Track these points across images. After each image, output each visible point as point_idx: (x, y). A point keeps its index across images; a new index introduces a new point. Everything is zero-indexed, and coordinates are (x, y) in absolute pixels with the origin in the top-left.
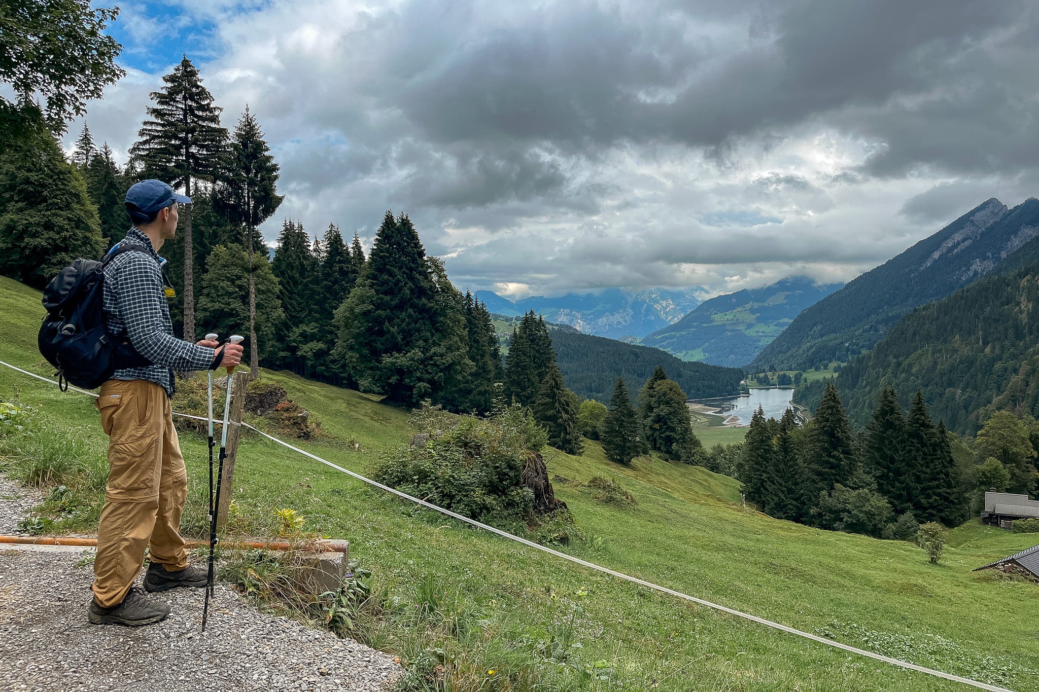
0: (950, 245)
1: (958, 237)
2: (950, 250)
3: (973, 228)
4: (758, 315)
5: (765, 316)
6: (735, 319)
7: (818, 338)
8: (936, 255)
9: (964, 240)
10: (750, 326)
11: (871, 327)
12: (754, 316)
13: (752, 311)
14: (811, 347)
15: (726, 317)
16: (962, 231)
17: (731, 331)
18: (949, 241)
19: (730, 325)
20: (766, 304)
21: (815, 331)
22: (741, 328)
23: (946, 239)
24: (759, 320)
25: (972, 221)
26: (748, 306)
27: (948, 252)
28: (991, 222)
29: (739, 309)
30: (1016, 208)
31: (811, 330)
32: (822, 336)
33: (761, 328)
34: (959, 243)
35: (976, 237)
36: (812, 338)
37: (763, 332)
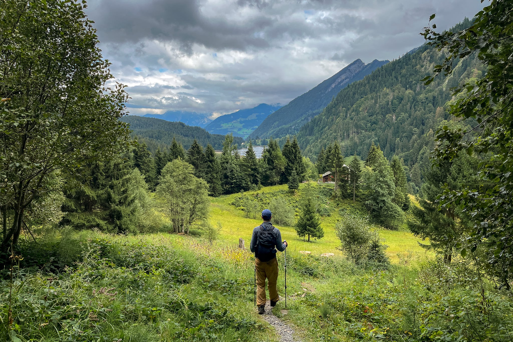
0: (339, 81)
1: (343, 77)
2: (340, 83)
3: (349, 73)
4: (244, 124)
5: (247, 125)
6: (232, 126)
7: (276, 128)
8: (333, 86)
9: (346, 79)
10: (240, 129)
11: (305, 118)
12: (242, 125)
13: (241, 122)
14: (274, 132)
15: (229, 125)
16: (345, 74)
17: (230, 132)
18: (339, 79)
19: (230, 129)
20: (247, 119)
21: (275, 125)
22: (235, 130)
23: (338, 78)
24: (244, 127)
25: (349, 70)
26: (239, 120)
27: (338, 84)
28: (358, 70)
29: (235, 121)
30: (369, 64)
31: (273, 124)
32: (278, 127)
33: (245, 130)
34: (343, 80)
35: (351, 78)
36: (274, 128)
37: (246, 132)
